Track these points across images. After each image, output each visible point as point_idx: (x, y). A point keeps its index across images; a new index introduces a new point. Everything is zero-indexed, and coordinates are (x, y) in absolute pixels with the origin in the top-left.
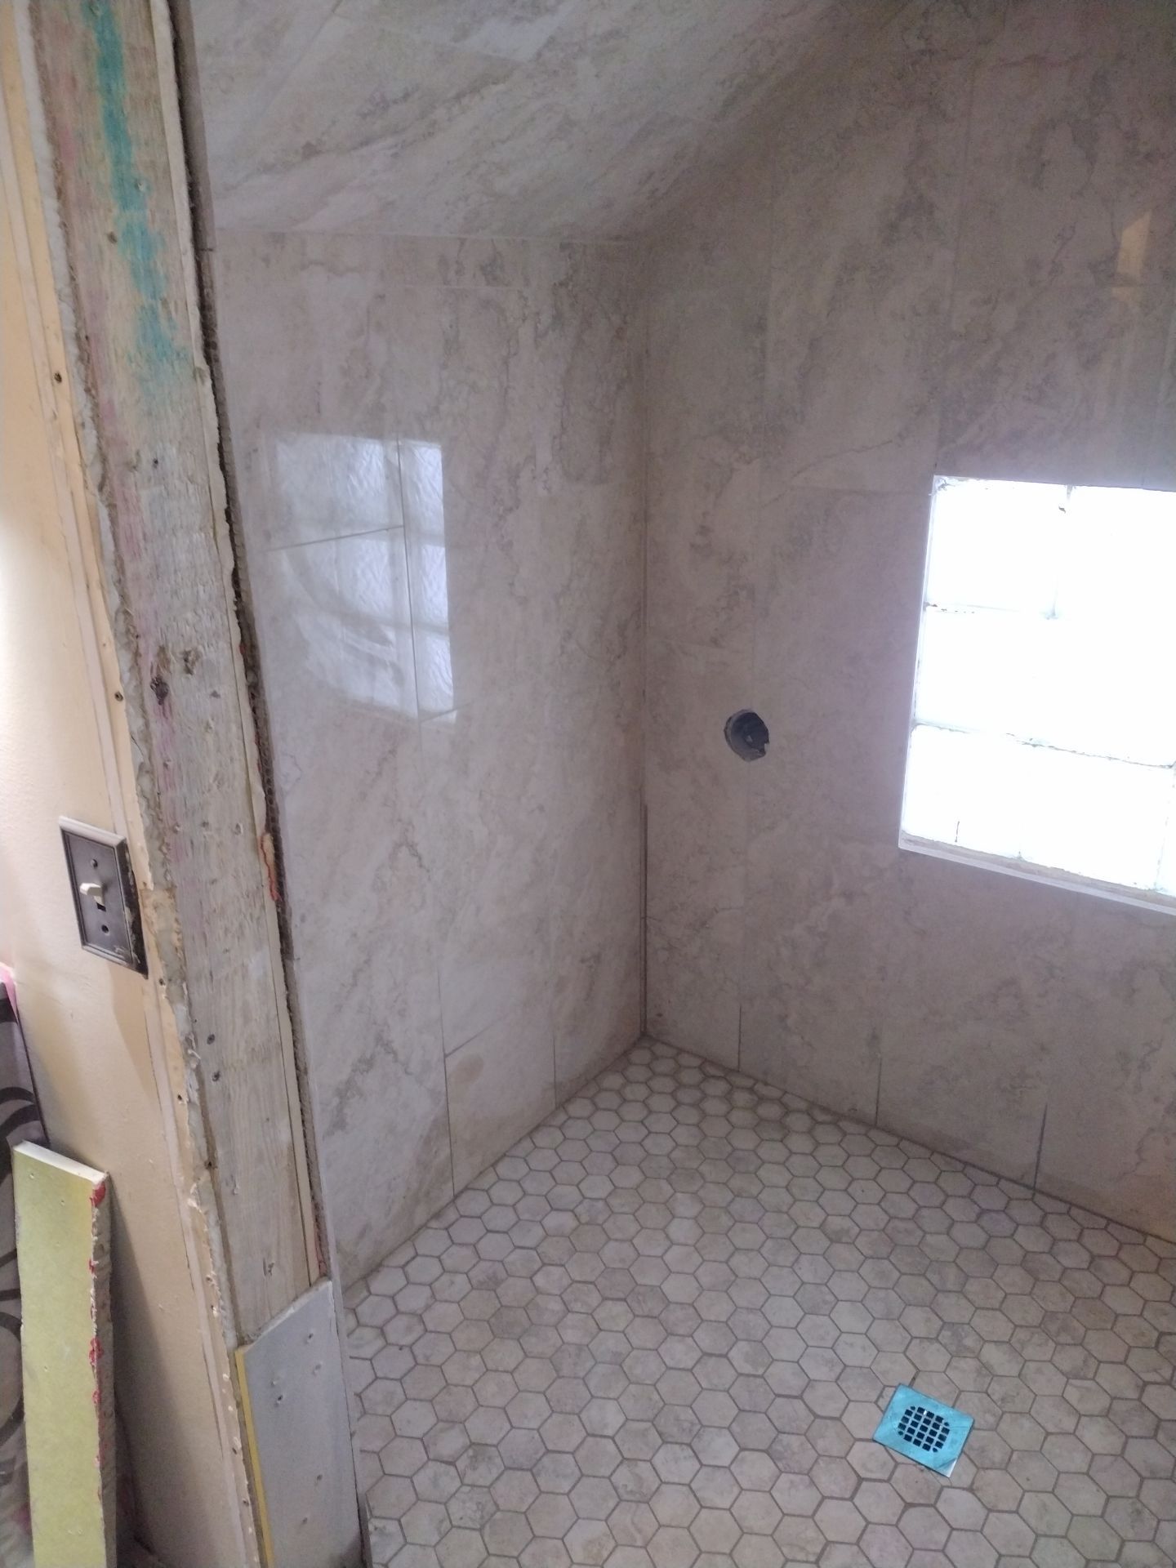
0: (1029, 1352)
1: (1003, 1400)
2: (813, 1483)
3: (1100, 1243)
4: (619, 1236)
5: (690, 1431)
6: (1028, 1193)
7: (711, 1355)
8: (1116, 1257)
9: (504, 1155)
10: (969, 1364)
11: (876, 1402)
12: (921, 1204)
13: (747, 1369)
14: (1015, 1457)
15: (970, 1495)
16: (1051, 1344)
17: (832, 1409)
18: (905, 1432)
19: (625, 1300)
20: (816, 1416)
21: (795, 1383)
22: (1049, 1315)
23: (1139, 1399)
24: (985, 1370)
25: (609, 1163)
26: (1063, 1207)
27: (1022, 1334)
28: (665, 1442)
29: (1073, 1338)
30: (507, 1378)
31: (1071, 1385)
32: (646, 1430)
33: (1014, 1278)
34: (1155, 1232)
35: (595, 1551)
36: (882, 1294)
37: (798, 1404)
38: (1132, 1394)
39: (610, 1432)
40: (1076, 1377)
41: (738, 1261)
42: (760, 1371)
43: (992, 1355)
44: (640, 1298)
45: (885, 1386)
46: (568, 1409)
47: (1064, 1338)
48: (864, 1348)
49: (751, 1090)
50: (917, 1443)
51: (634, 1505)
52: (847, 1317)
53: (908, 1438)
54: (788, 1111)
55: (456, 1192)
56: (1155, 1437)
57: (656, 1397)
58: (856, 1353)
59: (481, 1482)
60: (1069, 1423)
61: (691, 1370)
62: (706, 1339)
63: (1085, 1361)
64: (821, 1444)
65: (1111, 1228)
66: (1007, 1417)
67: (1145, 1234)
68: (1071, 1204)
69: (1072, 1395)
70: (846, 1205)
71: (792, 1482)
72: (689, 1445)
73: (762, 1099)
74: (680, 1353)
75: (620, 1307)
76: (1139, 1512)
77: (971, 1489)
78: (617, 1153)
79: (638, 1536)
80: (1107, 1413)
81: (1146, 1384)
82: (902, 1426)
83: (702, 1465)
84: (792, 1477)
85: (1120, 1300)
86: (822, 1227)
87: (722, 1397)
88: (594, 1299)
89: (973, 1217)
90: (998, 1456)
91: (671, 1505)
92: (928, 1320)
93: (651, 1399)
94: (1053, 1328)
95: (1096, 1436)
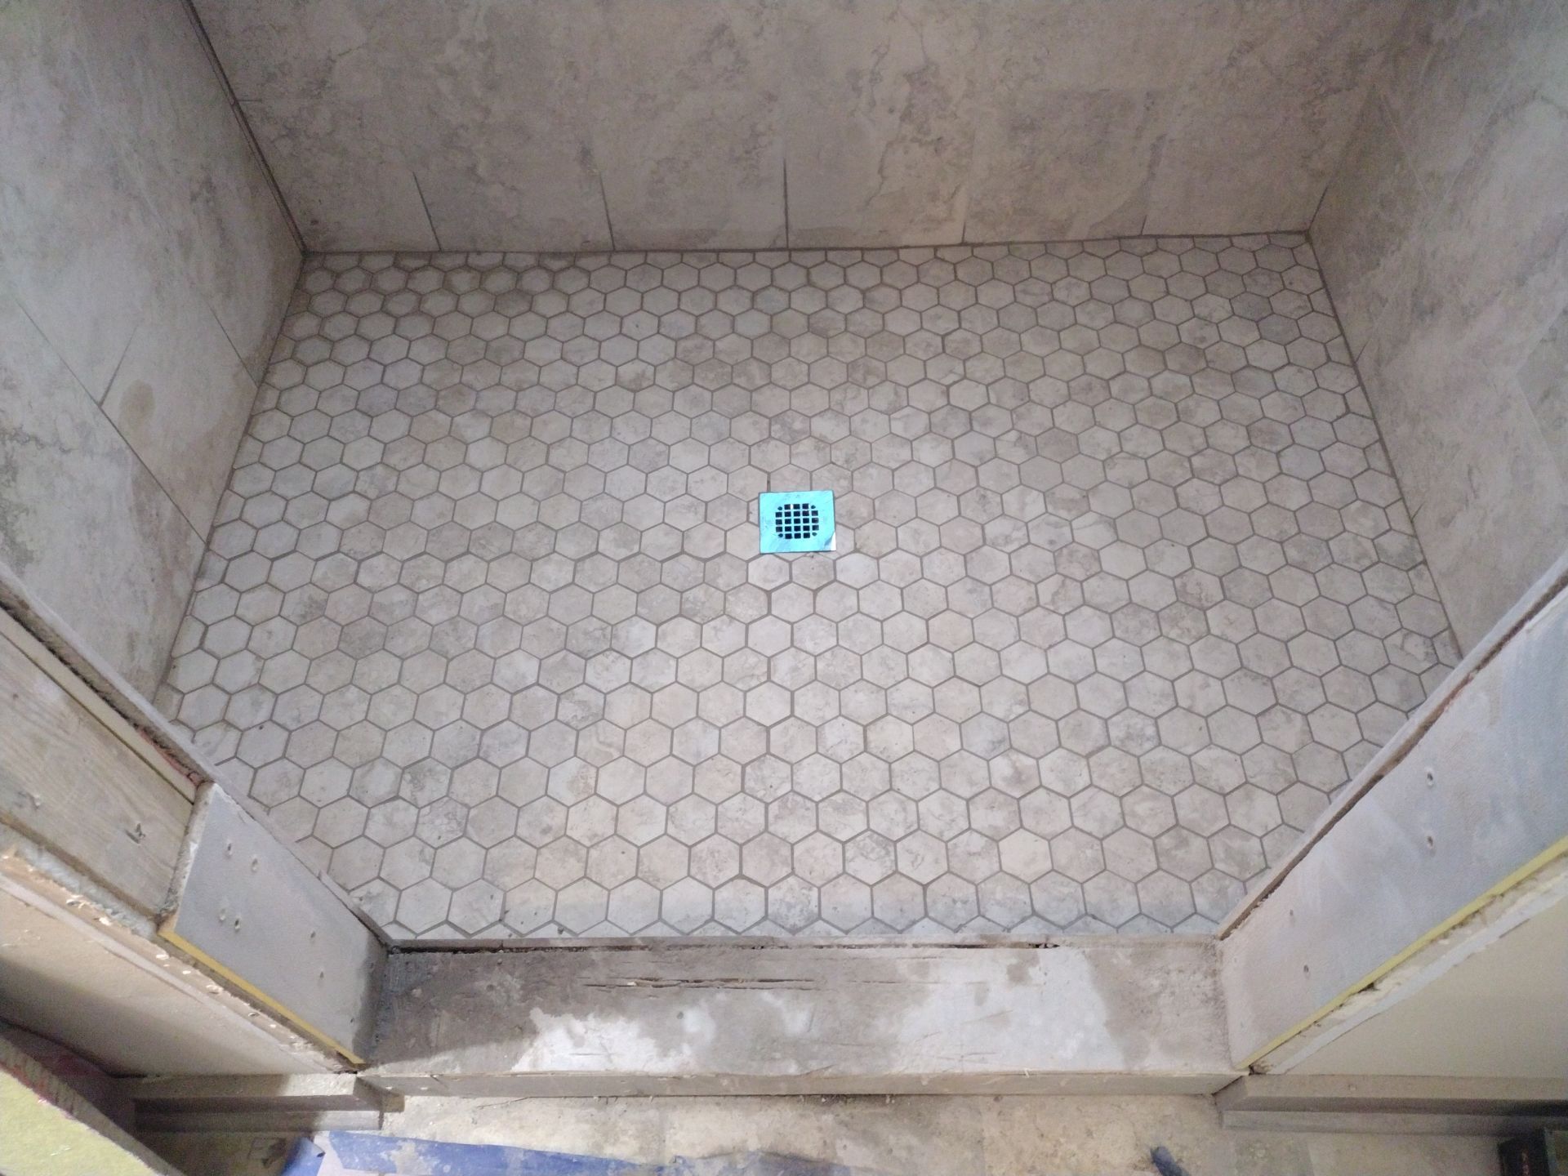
0: (850, 408)
1: (847, 461)
2: (732, 618)
3: (864, 276)
4: (420, 493)
5: (604, 636)
6: (784, 256)
7: (582, 559)
8: (882, 283)
9: (233, 471)
10: (806, 445)
11: (748, 521)
12: (697, 313)
13: (623, 553)
14: (877, 503)
15: (857, 554)
16: (864, 392)
17: (714, 548)
18: (784, 533)
19: (468, 552)
20: (705, 561)
21: (672, 542)
22: (851, 366)
23: (949, 403)
24: (822, 443)
25: (361, 422)
26: (820, 256)
27: (837, 396)
28: (587, 659)
29: (878, 377)
30: (397, 690)
31: (895, 419)
32: (564, 658)
33: (807, 346)
34: (904, 244)
35: (581, 785)
36: (704, 419)
37: (684, 558)
38: (941, 402)
39: (531, 680)
40: (896, 410)
41: (557, 456)
42: (636, 549)
43: (823, 426)
44: (482, 542)
45: (748, 502)
46: (478, 683)
47: (871, 381)
48: (713, 478)
49: (467, 267)
50: (798, 536)
51: (592, 728)
52: (686, 458)
53: (789, 537)
54: (519, 274)
55: (205, 538)
56: (972, 429)
57: (555, 625)
58: (709, 487)
59: (436, 796)
60: (905, 454)
61: (573, 583)
62: (569, 547)
63: (896, 393)
64: (721, 582)
65: (868, 257)
66: (856, 475)
67: (896, 249)
68: (826, 250)
69: (898, 428)
70: (629, 349)
71: (715, 628)
72: (611, 649)
73: (484, 273)
74: (553, 573)
75: (468, 563)
76: (984, 497)
77: (856, 550)
78: (362, 405)
79: (612, 750)
80: (930, 429)
81: (948, 387)
82: (779, 529)
83: (632, 659)
84: (712, 623)
85: (900, 323)
86: (617, 382)
87: (616, 591)
88: (436, 568)
89: (747, 303)
90: (864, 511)
91: (625, 707)
92: (755, 423)
93: (552, 630)
94: (859, 376)
95: (931, 453)
